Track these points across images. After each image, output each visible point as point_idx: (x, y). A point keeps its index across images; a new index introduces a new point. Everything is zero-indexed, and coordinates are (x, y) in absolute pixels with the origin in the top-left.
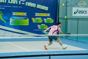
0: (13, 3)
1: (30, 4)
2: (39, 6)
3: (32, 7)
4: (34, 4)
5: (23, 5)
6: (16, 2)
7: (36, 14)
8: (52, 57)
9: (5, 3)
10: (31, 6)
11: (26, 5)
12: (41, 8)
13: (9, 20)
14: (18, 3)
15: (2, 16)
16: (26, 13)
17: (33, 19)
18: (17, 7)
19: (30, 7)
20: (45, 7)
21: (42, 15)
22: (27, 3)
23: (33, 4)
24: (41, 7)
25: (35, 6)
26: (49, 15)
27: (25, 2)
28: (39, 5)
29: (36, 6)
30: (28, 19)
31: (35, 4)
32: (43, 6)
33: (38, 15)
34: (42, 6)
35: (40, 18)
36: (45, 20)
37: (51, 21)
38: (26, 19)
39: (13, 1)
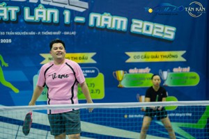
0: (41, 19)
1: (106, 20)
2: (139, 26)
3: (115, 31)
4: (120, 19)
5: (78, 23)
6: (52, 15)
7: (128, 57)
9: (14, 22)
10: (109, 26)
11: (91, 23)
12: (149, 33)
13: (32, 82)
14: (62, 17)
17: (120, 74)
18: (59, 33)
19: (105, 29)
20: (162, 26)
21: (153, 57)
22: (92, 16)
23: (115, 18)
24: (148, 28)
25: (124, 28)
26: (178, 56)
27: (86, 14)
28: (140, 22)
29: (130, 24)
30: (101, 76)
31: (125, 20)
32: (157, 25)
33: (138, 57)
34: (151, 25)
35: (147, 70)
36: (165, 74)
37: (188, 81)
38: (95, 75)
39: (41, 13)
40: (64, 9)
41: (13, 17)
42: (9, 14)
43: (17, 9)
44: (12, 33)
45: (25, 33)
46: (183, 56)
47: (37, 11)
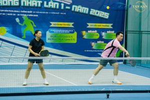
0: (51, 7)
1: (80, 8)
2: (94, 12)
3: (83, 13)
4: (85, 8)
5: (67, 9)
6: (56, 5)
7: (88, 25)
8: (111, 95)
9: (39, 7)
10: (80, 11)
11: (73, 9)
12: (98, 15)
13: (45, 34)
14: (60, 6)
15: (34, 27)
16: (73, 23)
17: (84, 32)
18: (58, 13)
20: (103, 13)
21: (99, 26)
22: (73, 6)
23: (83, 8)
24: (97, 13)
25: (87, 12)
26: (110, 26)
27: (71, 6)
28: (94, 10)
29: (89, 11)
30: (75, 33)
31: (88, 9)
32: (101, 12)
33: (92, 25)
34: (99, 12)
35: (96, 31)
36: (103, 34)
38: (73, 32)
39: (51, 4)
40: (62, 3)
41: (39, 5)
42: (38, 4)
43: (41, 2)
44: (38, 12)
45: (44, 13)
46: (111, 26)
47: (50, 3)
